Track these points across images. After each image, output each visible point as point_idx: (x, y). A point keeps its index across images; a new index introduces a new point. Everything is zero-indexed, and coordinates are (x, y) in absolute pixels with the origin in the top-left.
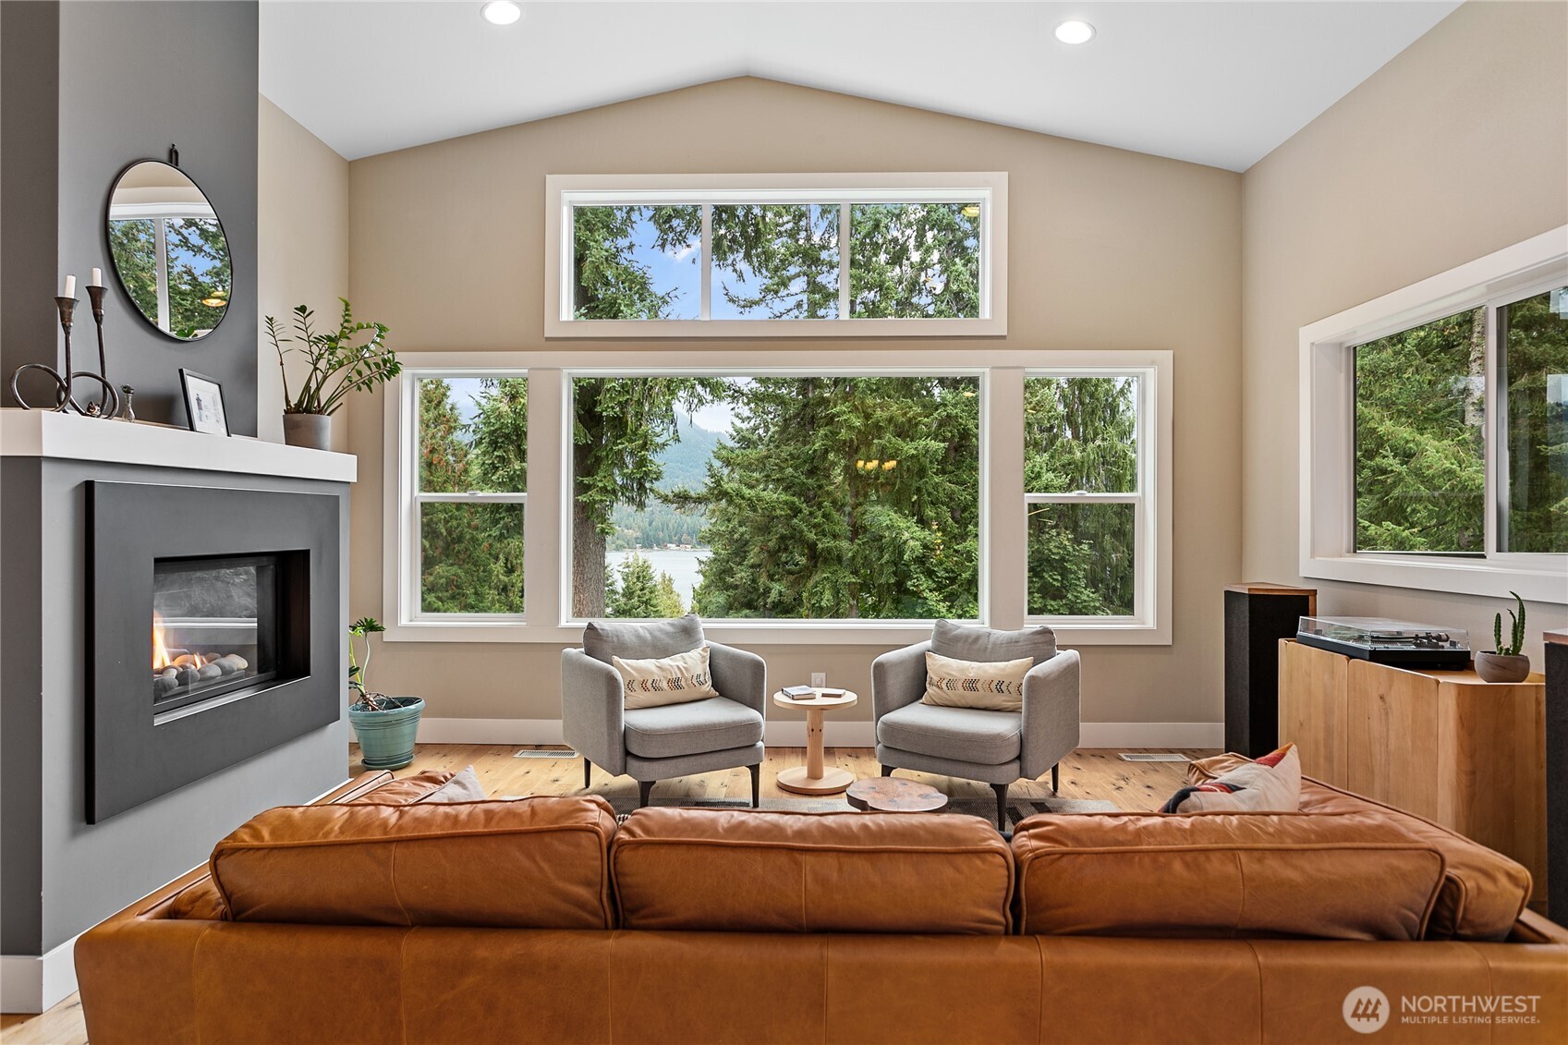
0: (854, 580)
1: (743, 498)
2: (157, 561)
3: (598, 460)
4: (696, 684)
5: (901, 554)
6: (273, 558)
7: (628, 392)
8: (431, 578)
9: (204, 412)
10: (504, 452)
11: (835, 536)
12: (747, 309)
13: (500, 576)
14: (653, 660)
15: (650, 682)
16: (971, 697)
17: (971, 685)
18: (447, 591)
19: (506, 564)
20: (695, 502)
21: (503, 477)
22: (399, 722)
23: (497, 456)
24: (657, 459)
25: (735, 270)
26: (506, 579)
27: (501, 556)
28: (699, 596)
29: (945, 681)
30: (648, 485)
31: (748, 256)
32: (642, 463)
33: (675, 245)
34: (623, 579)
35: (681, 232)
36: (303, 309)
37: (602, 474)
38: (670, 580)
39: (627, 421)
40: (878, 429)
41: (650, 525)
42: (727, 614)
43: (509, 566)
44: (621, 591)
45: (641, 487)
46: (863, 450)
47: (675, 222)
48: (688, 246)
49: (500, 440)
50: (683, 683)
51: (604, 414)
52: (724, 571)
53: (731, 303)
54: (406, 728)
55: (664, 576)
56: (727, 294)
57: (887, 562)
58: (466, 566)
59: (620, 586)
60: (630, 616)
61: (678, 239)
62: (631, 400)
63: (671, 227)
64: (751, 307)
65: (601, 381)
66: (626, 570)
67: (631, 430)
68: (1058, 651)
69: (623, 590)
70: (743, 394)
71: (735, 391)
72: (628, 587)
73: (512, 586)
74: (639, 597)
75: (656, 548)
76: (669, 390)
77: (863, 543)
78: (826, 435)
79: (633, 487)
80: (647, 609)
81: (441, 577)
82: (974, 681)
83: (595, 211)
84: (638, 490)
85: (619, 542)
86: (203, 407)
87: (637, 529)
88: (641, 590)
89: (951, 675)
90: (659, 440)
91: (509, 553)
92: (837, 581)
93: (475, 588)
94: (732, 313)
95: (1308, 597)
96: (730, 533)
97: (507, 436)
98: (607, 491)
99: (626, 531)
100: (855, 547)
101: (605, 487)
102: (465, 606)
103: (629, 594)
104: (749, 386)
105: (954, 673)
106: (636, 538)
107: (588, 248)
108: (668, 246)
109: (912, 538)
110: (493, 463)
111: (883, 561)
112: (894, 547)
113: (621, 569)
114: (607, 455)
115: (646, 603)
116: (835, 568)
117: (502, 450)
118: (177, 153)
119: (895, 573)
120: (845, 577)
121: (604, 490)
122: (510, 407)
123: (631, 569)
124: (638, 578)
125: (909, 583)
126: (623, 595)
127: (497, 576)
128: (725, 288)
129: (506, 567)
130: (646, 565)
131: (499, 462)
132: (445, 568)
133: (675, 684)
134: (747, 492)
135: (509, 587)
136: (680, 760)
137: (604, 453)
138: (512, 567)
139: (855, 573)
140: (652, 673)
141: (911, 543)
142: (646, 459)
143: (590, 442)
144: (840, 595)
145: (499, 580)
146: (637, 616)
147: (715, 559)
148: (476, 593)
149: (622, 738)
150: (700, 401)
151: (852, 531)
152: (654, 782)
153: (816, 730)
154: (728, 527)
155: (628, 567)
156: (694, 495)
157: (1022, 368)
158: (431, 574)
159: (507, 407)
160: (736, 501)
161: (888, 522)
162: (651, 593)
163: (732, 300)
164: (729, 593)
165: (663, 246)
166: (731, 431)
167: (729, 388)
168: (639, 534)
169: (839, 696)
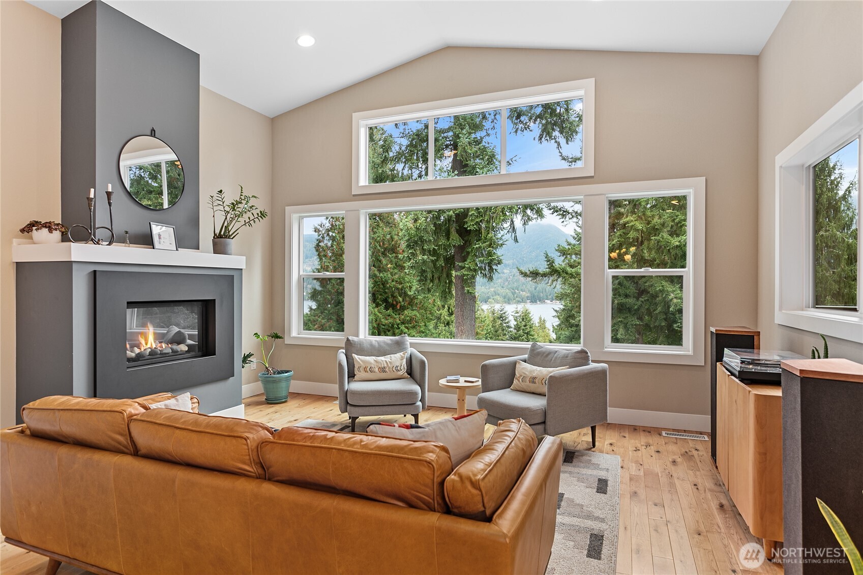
0: (638, 323)
1: (567, 273)
2: (128, 303)
3: (468, 253)
4: (395, 371)
5: (669, 307)
6: (200, 303)
7: (482, 216)
8: (403, 317)
9: (162, 241)
10: (414, 250)
11: (627, 296)
12: (574, 163)
13: (446, 317)
14: (374, 357)
15: (369, 368)
16: (532, 387)
17: (533, 380)
18: (411, 324)
19: (448, 310)
20: (542, 276)
21: (413, 263)
22: (280, 380)
23: (411, 253)
24: (499, 252)
25: (556, 142)
26: (448, 318)
27: (446, 306)
28: (557, 330)
29: (522, 377)
30: (494, 267)
31: (561, 132)
32: (490, 254)
33: (523, 131)
34: (515, 320)
35: (526, 123)
36: (221, 191)
37: (468, 261)
38: (544, 321)
39: (482, 232)
40: (655, 231)
41: (535, 289)
42: (571, 341)
43: (450, 311)
44: (513, 326)
45: (491, 269)
46: (646, 243)
47: (522, 118)
48: (531, 131)
49: (412, 244)
50: (387, 370)
51: (469, 229)
52: (569, 316)
53: (564, 161)
54: (283, 384)
55: (540, 319)
56: (561, 156)
57: (660, 313)
58: (421, 311)
59: (513, 323)
60: (518, 340)
61: (525, 128)
62: (484, 220)
63: (520, 121)
64: (575, 162)
65: (468, 209)
66: (517, 315)
67: (484, 237)
68: (592, 363)
69: (515, 326)
70: (569, 213)
71: (564, 211)
72: (517, 325)
73: (452, 322)
74: (523, 330)
75: (539, 303)
76: (503, 213)
77: (645, 300)
78: (620, 235)
79: (485, 268)
80: (527, 336)
81: (408, 316)
82: (535, 378)
83: (464, 118)
84: (489, 270)
85: (517, 299)
86: (162, 238)
87: (527, 292)
88: (525, 326)
89: (525, 374)
90: (501, 242)
91: (450, 305)
92: (627, 323)
93: (425, 322)
94: (565, 165)
95: (754, 336)
96: (573, 294)
97: (416, 242)
98: (471, 270)
99: (521, 293)
100: (639, 303)
101: (470, 267)
102: (419, 332)
103: (518, 328)
104: (572, 209)
105: (527, 373)
106: (527, 297)
107: (459, 138)
108: (519, 132)
109: (676, 298)
110: (408, 256)
111: (657, 312)
112: (665, 303)
113: (513, 314)
114: (472, 251)
115: (527, 334)
116: (626, 315)
117: (413, 249)
118: (154, 131)
119: (665, 319)
120: (632, 321)
121: (469, 269)
122: (414, 225)
123: (519, 315)
124: (523, 319)
125: (675, 325)
126: (515, 329)
127: (444, 316)
128: (560, 152)
129: (449, 312)
130: (528, 312)
131: (411, 256)
132: (410, 312)
133: (383, 370)
134: (569, 269)
135: (451, 323)
136: (371, 407)
137: (470, 250)
138: (452, 312)
139: (640, 319)
140: (371, 363)
141: (675, 301)
142: (491, 252)
143: (462, 244)
144: (629, 332)
145: (445, 319)
146: (522, 340)
147: (564, 309)
148: (425, 325)
149: (344, 394)
150: (529, 219)
151: (638, 293)
152: (358, 417)
153: (461, 400)
154: (571, 290)
155: (517, 313)
156: (541, 273)
157: (603, 194)
158: (403, 315)
159: (412, 225)
160: (562, 275)
161: (661, 288)
162: (531, 328)
163: (564, 159)
164: (572, 329)
165: (516, 132)
166: (573, 234)
167: (560, 209)
168: (529, 295)
169: (472, 382)
